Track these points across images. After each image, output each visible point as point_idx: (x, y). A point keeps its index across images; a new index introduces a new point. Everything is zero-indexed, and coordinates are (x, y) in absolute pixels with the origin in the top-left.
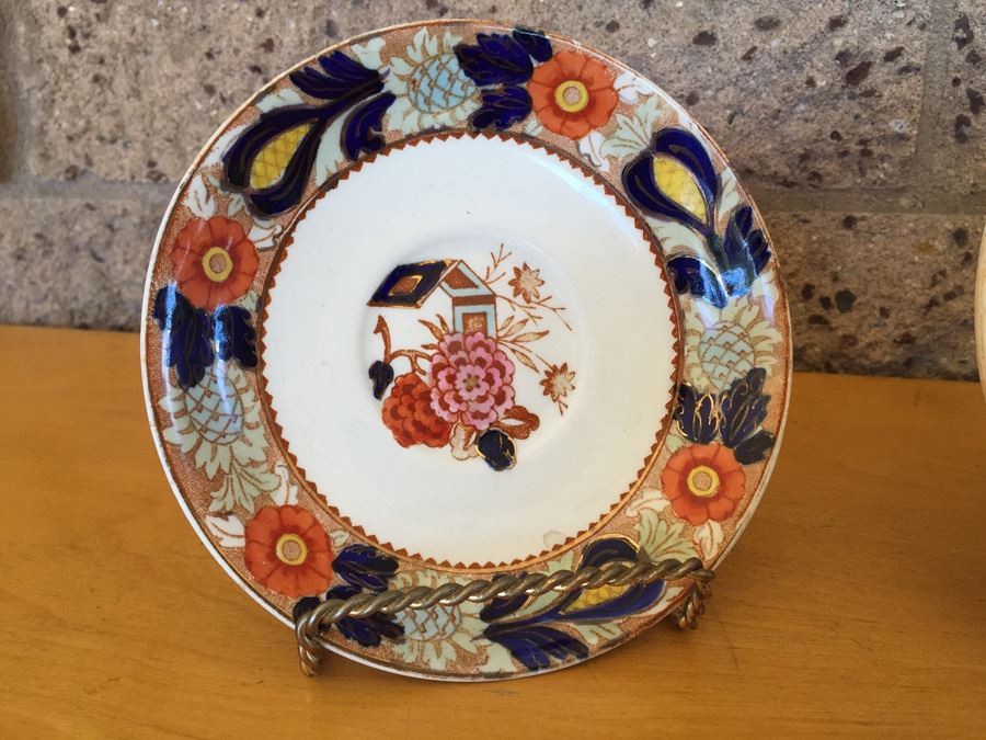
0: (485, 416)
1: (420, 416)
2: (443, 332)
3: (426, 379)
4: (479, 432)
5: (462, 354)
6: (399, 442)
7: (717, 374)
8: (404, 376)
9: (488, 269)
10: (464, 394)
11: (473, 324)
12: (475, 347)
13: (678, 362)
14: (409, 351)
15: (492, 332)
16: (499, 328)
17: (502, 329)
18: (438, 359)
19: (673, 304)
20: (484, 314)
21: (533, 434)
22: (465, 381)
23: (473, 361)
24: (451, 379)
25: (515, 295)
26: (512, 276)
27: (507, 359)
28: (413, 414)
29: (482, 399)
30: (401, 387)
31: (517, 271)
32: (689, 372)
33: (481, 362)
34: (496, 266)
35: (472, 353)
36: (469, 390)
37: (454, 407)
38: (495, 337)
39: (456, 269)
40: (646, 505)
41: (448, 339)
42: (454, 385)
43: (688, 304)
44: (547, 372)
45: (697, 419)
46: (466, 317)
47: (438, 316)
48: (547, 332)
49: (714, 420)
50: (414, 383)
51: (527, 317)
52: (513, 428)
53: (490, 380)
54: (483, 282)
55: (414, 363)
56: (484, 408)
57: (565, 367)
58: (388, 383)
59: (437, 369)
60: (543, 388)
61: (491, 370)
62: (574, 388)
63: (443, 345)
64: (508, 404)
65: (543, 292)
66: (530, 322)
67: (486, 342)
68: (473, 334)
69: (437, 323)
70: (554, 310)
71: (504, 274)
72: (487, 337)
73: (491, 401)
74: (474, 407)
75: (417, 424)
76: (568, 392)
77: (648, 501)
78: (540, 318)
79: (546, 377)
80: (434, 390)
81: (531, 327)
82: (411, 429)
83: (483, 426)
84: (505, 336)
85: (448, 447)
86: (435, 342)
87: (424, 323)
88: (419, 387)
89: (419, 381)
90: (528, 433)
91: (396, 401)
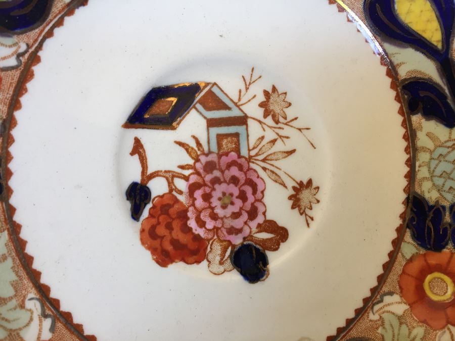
0: (239, 231)
1: (177, 234)
2: (199, 153)
3: (182, 198)
4: (234, 246)
5: (217, 173)
6: (158, 262)
7: (447, 187)
8: (161, 197)
9: (240, 91)
10: (219, 211)
11: (227, 144)
12: (229, 166)
13: (411, 176)
14: (166, 172)
15: (244, 152)
16: (251, 147)
17: (254, 148)
18: (194, 179)
19: (407, 124)
20: (237, 135)
21: (282, 245)
22: (220, 199)
23: (228, 180)
24: (207, 197)
25: (265, 116)
26: (261, 98)
27: (258, 177)
28: (170, 233)
29: (236, 215)
30: (159, 207)
31: (266, 93)
32: (420, 186)
33: (234, 180)
34: (247, 89)
35: (227, 172)
36: (224, 207)
37: (210, 224)
38: (247, 157)
39: (210, 92)
40: (386, 309)
41: (203, 159)
42: (210, 203)
43: (420, 124)
44: (294, 188)
45: (429, 229)
46: (220, 137)
47: (194, 137)
48: (294, 151)
49: (445, 230)
50: (171, 202)
51: (276, 137)
52: (264, 241)
53: (243, 197)
54: (236, 104)
55: (170, 183)
56: (238, 223)
57: (310, 182)
58: (145, 205)
59: (193, 188)
60: (291, 202)
61: (244, 188)
62: (318, 201)
63: (198, 165)
64: (260, 219)
65: (290, 113)
66: (279, 142)
67: (239, 161)
68: (227, 154)
69: (193, 144)
70: (300, 130)
71: (255, 96)
72: (239, 156)
73: (245, 216)
74: (229, 223)
75: (175, 243)
76: (313, 206)
77: (389, 305)
78: (288, 138)
79: (293, 193)
80: (191, 209)
81: (279, 146)
82: (169, 248)
83: (238, 240)
84: (257, 155)
85: (205, 263)
86: (191, 162)
87: (180, 144)
88: (176, 206)
89: (177, 201)
90: (279, 245)
91: (154, 221)
